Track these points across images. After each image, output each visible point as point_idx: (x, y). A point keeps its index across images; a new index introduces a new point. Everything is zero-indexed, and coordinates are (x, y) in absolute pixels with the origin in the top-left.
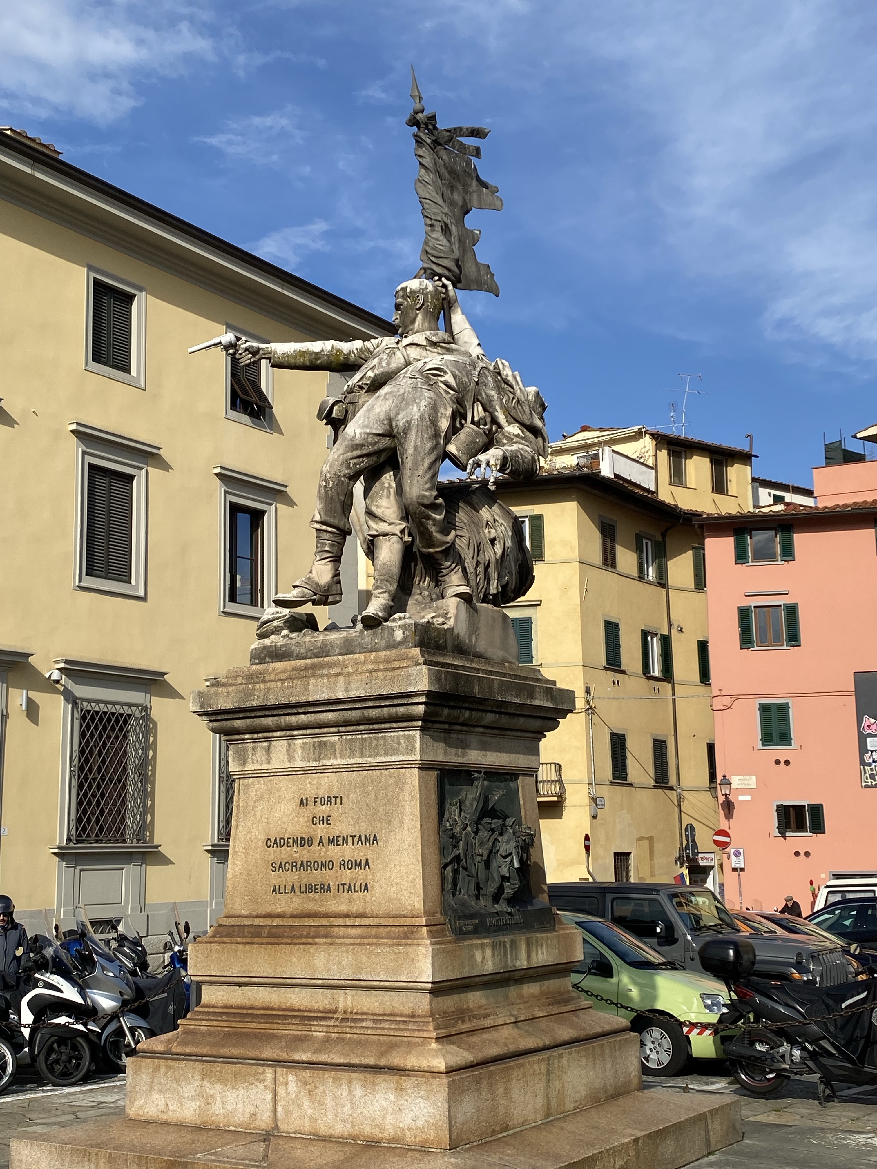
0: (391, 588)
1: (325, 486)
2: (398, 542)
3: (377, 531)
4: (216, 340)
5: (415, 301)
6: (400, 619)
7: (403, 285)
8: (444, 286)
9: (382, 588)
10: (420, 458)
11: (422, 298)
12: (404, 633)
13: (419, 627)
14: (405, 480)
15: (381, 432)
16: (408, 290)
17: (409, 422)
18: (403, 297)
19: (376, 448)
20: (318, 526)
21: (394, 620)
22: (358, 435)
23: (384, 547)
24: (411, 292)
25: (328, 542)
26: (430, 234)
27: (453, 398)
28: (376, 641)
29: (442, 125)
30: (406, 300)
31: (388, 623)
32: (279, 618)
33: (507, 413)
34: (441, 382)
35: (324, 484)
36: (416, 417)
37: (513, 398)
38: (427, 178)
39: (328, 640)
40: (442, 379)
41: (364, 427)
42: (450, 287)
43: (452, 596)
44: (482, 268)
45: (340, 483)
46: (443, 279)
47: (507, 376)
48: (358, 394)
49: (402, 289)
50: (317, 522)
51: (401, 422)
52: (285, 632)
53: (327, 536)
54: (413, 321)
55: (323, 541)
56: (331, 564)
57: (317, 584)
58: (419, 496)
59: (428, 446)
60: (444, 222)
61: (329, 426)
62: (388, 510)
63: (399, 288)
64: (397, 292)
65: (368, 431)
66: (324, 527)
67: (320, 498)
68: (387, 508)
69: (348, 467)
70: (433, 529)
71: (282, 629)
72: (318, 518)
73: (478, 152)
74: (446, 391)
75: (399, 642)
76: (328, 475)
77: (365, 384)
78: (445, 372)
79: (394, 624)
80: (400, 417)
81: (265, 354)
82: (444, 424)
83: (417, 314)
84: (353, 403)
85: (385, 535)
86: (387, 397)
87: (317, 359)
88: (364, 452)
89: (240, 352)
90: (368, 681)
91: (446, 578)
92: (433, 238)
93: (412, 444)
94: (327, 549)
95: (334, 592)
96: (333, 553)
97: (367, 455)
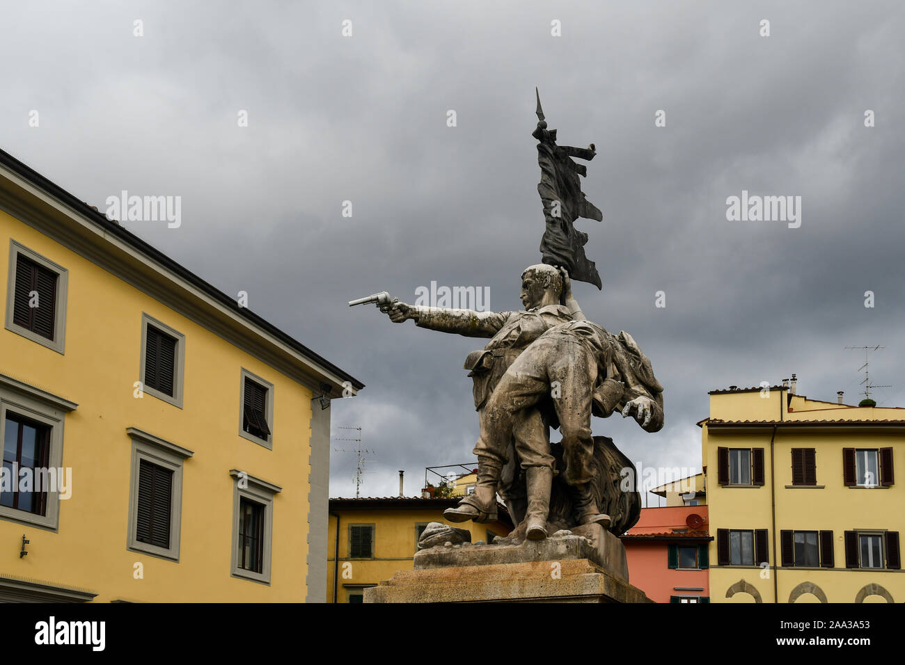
0: (546, 511)
1: (492, 418)
2: (549, 473)
3: (532, 462)
4: (374, 297)
5: (542, 281)
6: (564, 535)
7: (532, 267)
8: (562, 274)
9: (539, 510)
10: (578, 400)
11: (549, 279)
12: (567, 547)
13: (581, 542)
14: (565, 417)
15: (538, 376)
16: (537, 271)
17: (566, 370)
18: (531, 277)
19: (534, 390)
20: (482, 453)
21: (558, 536)
22: (519, 377)
23: (539, 476)
24: (539, 273)
25: (490, 468)
26: (551, 229)
27: (598, 355)
28: (540, 553)
29: (559, 142)
30: (535, 279)
31: (551, 538)
32: (442, 531)
33: (634, 374)
34: (589, 339)
35: (491, 416)
36: (572, 365)
37: (639, 363)
38: (550, 183)
39: (492, 551)
40: (590, 337)
41: (525, 370)
42: (567, 276)
43: (594, 522)
44: (590, 263)
45: (504, 417)
46: (562, 267)
47: (632, 344)
48: (503, 349)
49: (530, 270)
50: (482, 449)
51: (558, 367)
52: (448, 543)
53: (489, 462)
54: (541, 298)
55: (486, 467)
56: (491, 487)
57: (480, 502)
58: (579, 431)
59: (584, 390)
60: (564, 221)
61: (471, 378)
62: (540, 445)
63: (528, 269)
64: (524, 274)
65: (528, 374)
66: (488, 454)
67: (486, 428)
68: (540, 443)
69: (513, 404)
70: (585, 463)
71: (446, 540)
72: (483, 446)
73: (583, 171)
74: (592, 348)
75: (562, 554)
76: (496, 409)
77: (511, 341)
78: (592, 332)
79: (557, 539)
80: (556, 364)
81: (412, 314)
82: (594, 373)
83: (544, 292)
84: (498, 357)
85: (539, 466)
86: (543, 347)
87: (456, 323)
88: (525, 392)
89: (393, 308)
90: (543, 584)
91: (585, 508)
92: (554, 233)
93: (571, 386)
94: (489, 473)
95: (493, 512)
96: (492, 477)
97: (528, 395)
